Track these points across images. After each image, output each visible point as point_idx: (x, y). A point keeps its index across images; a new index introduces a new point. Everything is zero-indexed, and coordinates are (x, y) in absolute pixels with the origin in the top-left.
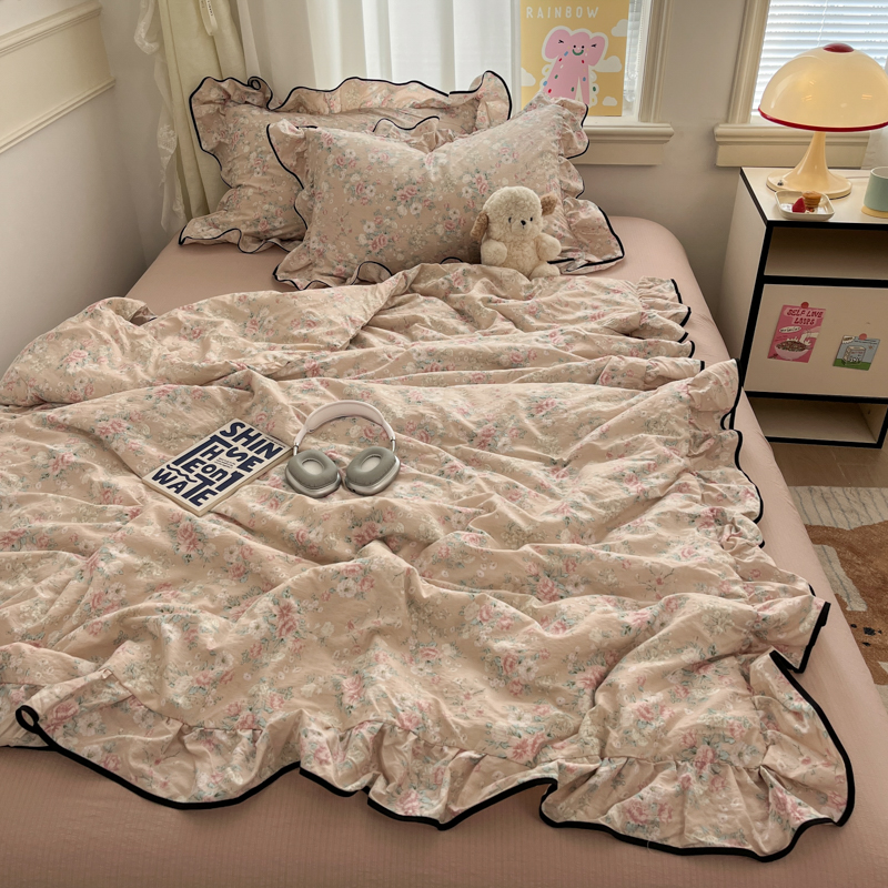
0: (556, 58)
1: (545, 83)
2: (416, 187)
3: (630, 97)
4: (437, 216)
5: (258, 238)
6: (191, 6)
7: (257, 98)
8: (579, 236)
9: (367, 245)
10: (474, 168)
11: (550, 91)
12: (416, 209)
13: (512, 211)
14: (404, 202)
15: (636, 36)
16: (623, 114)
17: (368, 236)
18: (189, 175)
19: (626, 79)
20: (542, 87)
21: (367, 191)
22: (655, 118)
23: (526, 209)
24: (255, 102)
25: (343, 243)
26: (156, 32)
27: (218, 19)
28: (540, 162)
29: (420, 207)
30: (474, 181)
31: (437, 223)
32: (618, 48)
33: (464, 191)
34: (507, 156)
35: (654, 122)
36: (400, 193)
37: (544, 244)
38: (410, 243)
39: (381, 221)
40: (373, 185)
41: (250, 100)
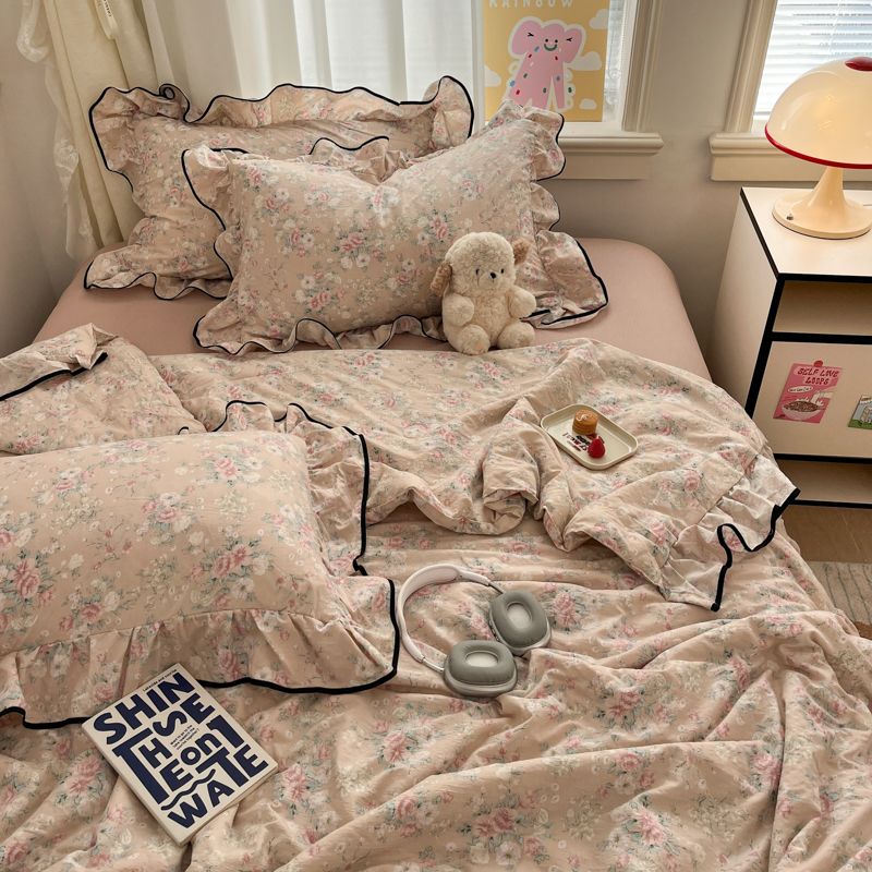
0: (526, 54)
1: (512, 84)
2: (362, 235)
3: (612, 99)
4: (389, 269)
5: (178, 279)
6: (84, 7)
7: (171, 108)
8: (555, 276)
9: (306, 303)
10: (431, 208)
11: (518, 92)
12: (363, 261)
13: (480, 262)
14: (348, 253)
15: (619, 27)
16: (604, 118)
17: (308, 293)
18: (95, 196)
19: (606, 76)
20: (509, 88)
21: (304, 241)
22: (641, 126)
23: (496, 260)
24: (169, 114)
25: (277, 300)
26: (44, 34)
27: (117, 20)
28: (509, 196)
29: (368, 258)
30: (432, 224)
31: (389, 276)
32: (598, 42)
33: (419, 238)
34: (470, 191)
35: (641, 131)
36: (343, 242)
37: (516, 300)
38: (358, 300)
39: (322, 276)
40: (311, 233)
41: (162, 112)
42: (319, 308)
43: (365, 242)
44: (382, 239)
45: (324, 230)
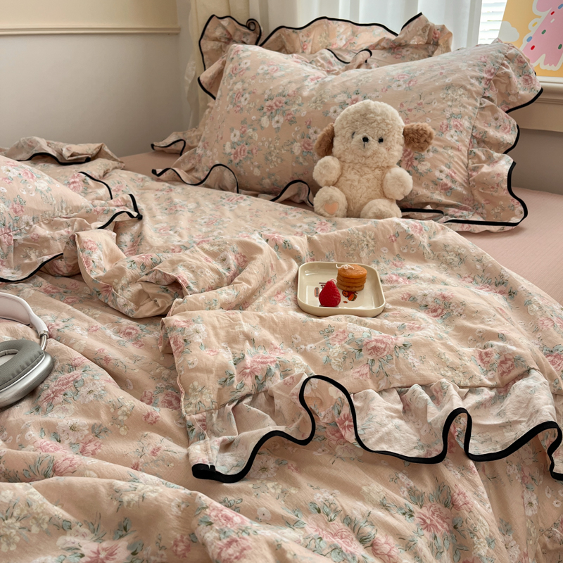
0: (549, 11)
1: (529, 39)
2: (284, 99)
4: (296, 133)
9: (230, 154)
11: (533, 48)
12: (278, 122)
14: (268, 113)
20: (525, 42)
21: (243, 99)
25: (215, 150)
29: (282, 120)
31: (295, 140)
33: (332, 110)
34: (401, 83)
36: (268, 103)
38: (267, 159)
39: (245, 131)
40: (249, 93)
41: (245, 40)
42: (237, 161)
43: (284, 105)
44: (299, 105)
45: (259, 92)
